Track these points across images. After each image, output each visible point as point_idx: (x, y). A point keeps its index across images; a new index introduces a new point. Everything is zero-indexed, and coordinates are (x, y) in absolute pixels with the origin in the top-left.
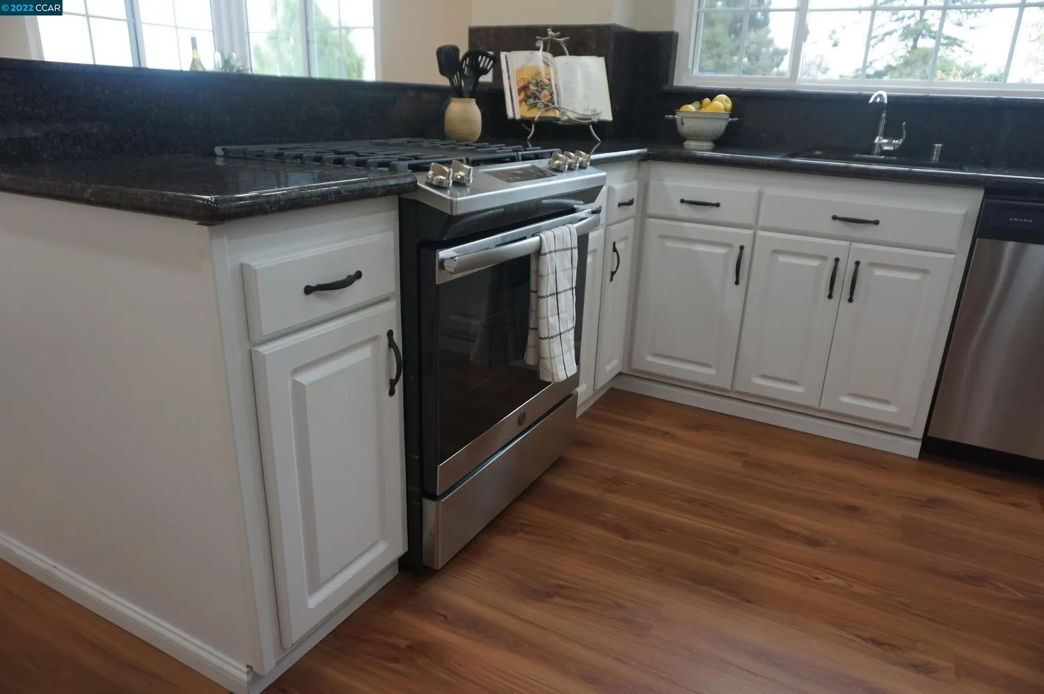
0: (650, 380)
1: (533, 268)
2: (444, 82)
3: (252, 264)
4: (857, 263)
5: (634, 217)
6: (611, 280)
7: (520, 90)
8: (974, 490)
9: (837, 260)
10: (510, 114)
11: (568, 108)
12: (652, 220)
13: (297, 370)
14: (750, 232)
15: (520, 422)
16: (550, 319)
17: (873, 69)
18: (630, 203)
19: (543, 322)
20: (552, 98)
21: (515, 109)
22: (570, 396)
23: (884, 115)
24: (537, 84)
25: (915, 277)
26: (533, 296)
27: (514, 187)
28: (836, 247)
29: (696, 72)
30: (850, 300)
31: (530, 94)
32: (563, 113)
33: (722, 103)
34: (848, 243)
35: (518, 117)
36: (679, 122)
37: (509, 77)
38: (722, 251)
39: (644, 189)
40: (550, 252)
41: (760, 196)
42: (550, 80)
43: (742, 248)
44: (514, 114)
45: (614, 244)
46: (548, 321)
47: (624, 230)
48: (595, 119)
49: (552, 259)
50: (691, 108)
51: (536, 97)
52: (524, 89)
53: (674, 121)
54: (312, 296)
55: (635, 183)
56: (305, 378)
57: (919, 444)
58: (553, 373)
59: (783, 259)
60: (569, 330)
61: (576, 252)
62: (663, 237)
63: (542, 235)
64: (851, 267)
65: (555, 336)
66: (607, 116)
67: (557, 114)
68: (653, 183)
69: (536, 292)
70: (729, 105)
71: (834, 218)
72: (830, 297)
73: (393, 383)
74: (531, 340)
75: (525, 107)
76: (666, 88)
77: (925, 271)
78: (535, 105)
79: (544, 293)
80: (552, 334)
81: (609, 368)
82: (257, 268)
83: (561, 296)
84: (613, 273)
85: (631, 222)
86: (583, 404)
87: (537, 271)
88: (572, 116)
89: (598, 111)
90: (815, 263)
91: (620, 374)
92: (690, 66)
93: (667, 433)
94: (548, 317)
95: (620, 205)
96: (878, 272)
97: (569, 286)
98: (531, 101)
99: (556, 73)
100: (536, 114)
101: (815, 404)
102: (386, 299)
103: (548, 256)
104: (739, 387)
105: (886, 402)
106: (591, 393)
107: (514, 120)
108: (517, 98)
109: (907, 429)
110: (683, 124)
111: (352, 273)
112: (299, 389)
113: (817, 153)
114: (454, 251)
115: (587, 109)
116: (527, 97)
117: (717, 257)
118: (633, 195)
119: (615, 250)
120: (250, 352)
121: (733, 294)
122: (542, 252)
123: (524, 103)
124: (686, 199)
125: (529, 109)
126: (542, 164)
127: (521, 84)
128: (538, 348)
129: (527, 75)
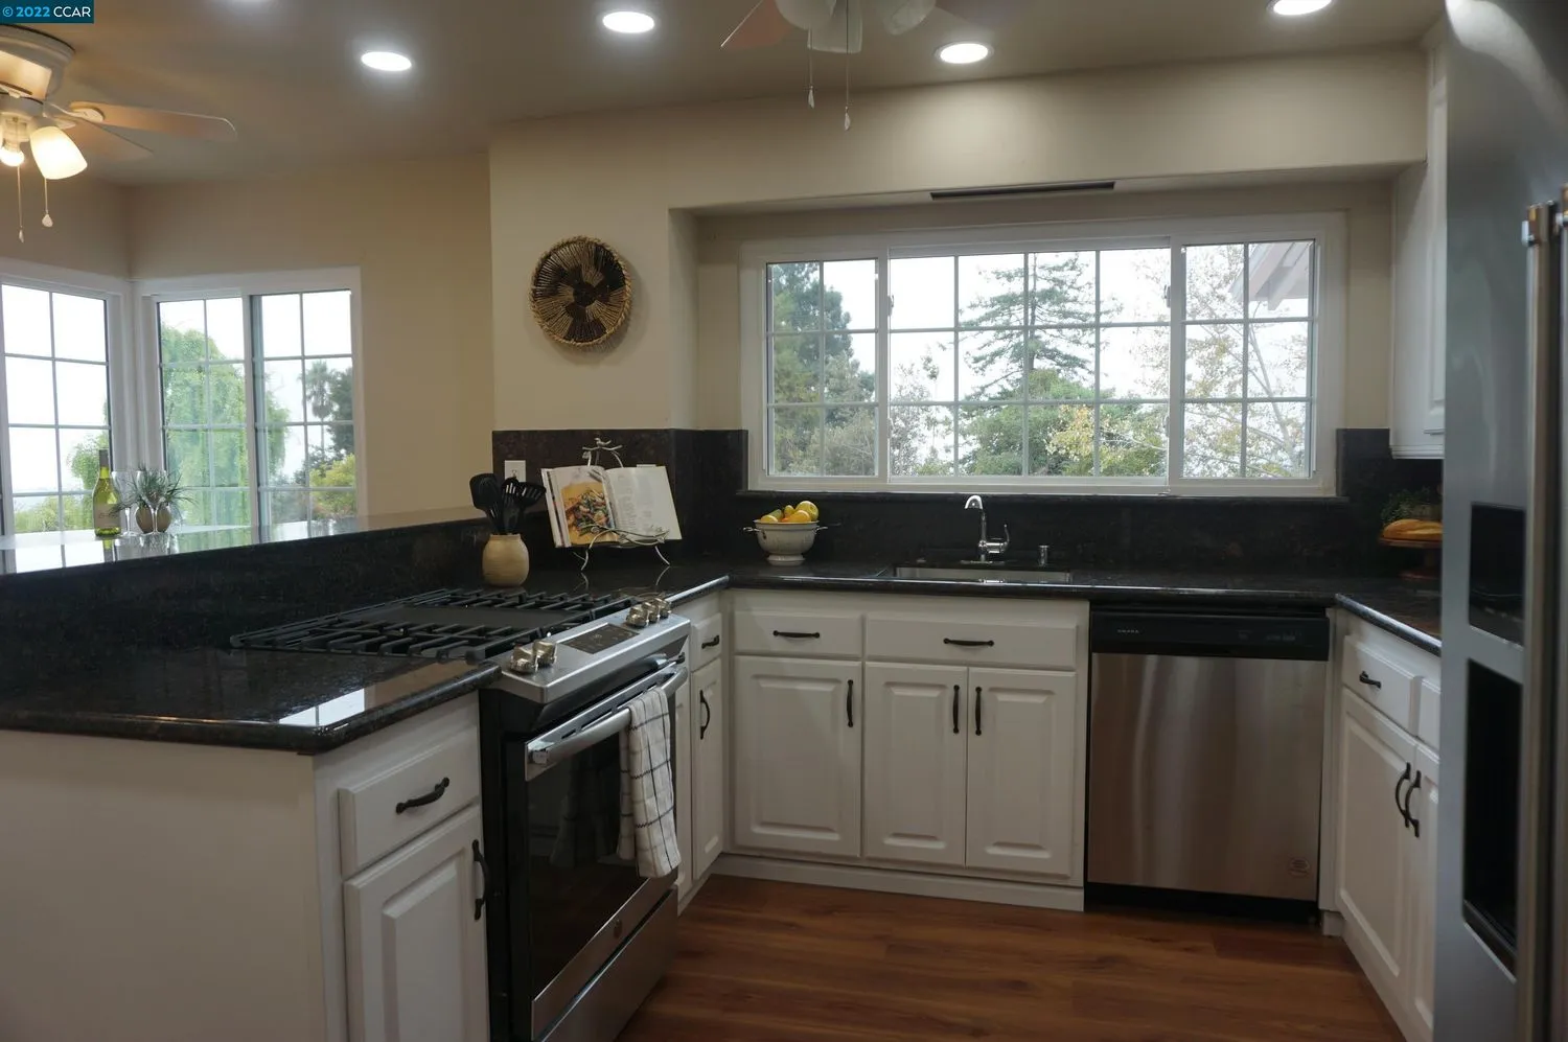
0: (761, 857)
1: (622, 745)
2: (481, 514)
3: (351, 789)
4: (979, 690)
5: (720, 656)
6: (702, 738)
7: (568, 513)
8: (1146, 939)
9: (957, 688)
10: (558, 543)
11: (629, 530)
12: (742, 658)
13: (388, 903)
14: (857, 664)
15: (617, 933)
16: (648, 802)
17: (986, 396)
18: (716, 641)
19: (639, 808)
20: (608, 520)
21: (564, 535)
22: (669, 892)
23: (984, 518)
24: (589, 504)
25: (1038, 700)
26: (624, 778)
27: (599, 659)
28: (954, 674)
29: (773, 472)
30: (978, 732)
31: (581, 517)
32: (623, 536)
33: (807, 511)
34: (965, 668)
35: (568, 545)
36: (760, 535)
37: (553, 498)
38: (828, 688)
39: (730, 623)
40: (641, 724)
41: (863, 621)
42: (603, 498)
43: (851, 683)
44: (563, 542)
45: (701, 693)
46: (645, 805)
47: (710, 674)
48: (661, 540)
49: (644, 733)
50: (772, 518)
51: (589, 520)
52: (573, 511)
53: (754, 534)
54: (404, 815)
55: (719, 616)
56: (393, 911)
57: (1081, 893)
58: (655, 866)
59: (897, 692)
60: (668, 812)
61: (667, 718)
62: (757, 677)
63: (631, 707)
64: (973, 695)
65: (654, 821)
66: (675, 534)
67: (616, 538)
68: (737, 613)
69: (629, 771)
70: (815, 512)
71: (947, 641)
72: (956, 730)
73: (478, 903)
74: (625, 830)
75: (576, 533)
76: (740, 493)
77: (1049, 693)
78: (588, 530)
79: (638, 773)
80: (651, 819)
81: (708, 849)
82: (355, 792)
83: (656, 773)
84: (703, 729)
85: (718, 661)
86: (683, 899)
87: (628, 747)
88: (633, 539)
89: (664, 530)
90: (934, 693)
91: (723, 855)
92: (765, 466)
93: (791, 925)
94: (644, 801)
95: (704, 646)
96: (1002, 697)
97: (662, 760)
98: (584, 525)
99: (609, 488)
100: (590, 540)
101: (960, 861)
102: (469, 806)
103: (639, 730)
104: (870, 853)
105: (1037, 847)
106: (689, 885)
107: (563, 549)
108: (565, 523)
109: (1065, 877)
110: (765, 537)
111: (439, 781)
112: (388, 924)
113: (920, 561)
114: (542, 740)
115: (651, 530)
116: (578, 521)
117: (822, 696)
118: (718, 632)
119: (703, 700)
120: (343, 887)
121: (846, 739)
122: (634, 725)
123: (574, 528)
124: (780, 631)
125: (581, 535)
126: (619, 618)
127: (570, 506)
128: (635, 838)
129: (576, 494)
